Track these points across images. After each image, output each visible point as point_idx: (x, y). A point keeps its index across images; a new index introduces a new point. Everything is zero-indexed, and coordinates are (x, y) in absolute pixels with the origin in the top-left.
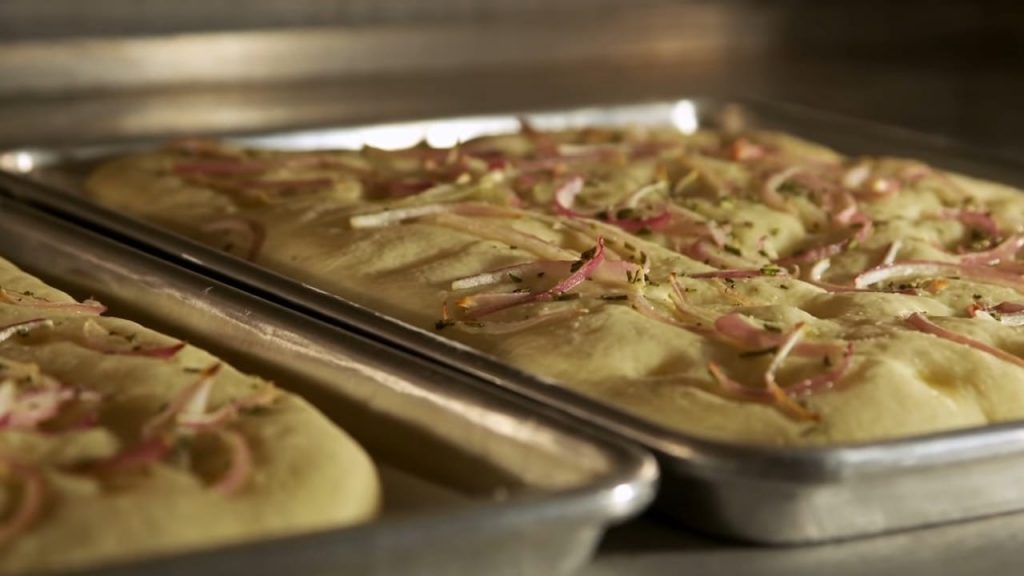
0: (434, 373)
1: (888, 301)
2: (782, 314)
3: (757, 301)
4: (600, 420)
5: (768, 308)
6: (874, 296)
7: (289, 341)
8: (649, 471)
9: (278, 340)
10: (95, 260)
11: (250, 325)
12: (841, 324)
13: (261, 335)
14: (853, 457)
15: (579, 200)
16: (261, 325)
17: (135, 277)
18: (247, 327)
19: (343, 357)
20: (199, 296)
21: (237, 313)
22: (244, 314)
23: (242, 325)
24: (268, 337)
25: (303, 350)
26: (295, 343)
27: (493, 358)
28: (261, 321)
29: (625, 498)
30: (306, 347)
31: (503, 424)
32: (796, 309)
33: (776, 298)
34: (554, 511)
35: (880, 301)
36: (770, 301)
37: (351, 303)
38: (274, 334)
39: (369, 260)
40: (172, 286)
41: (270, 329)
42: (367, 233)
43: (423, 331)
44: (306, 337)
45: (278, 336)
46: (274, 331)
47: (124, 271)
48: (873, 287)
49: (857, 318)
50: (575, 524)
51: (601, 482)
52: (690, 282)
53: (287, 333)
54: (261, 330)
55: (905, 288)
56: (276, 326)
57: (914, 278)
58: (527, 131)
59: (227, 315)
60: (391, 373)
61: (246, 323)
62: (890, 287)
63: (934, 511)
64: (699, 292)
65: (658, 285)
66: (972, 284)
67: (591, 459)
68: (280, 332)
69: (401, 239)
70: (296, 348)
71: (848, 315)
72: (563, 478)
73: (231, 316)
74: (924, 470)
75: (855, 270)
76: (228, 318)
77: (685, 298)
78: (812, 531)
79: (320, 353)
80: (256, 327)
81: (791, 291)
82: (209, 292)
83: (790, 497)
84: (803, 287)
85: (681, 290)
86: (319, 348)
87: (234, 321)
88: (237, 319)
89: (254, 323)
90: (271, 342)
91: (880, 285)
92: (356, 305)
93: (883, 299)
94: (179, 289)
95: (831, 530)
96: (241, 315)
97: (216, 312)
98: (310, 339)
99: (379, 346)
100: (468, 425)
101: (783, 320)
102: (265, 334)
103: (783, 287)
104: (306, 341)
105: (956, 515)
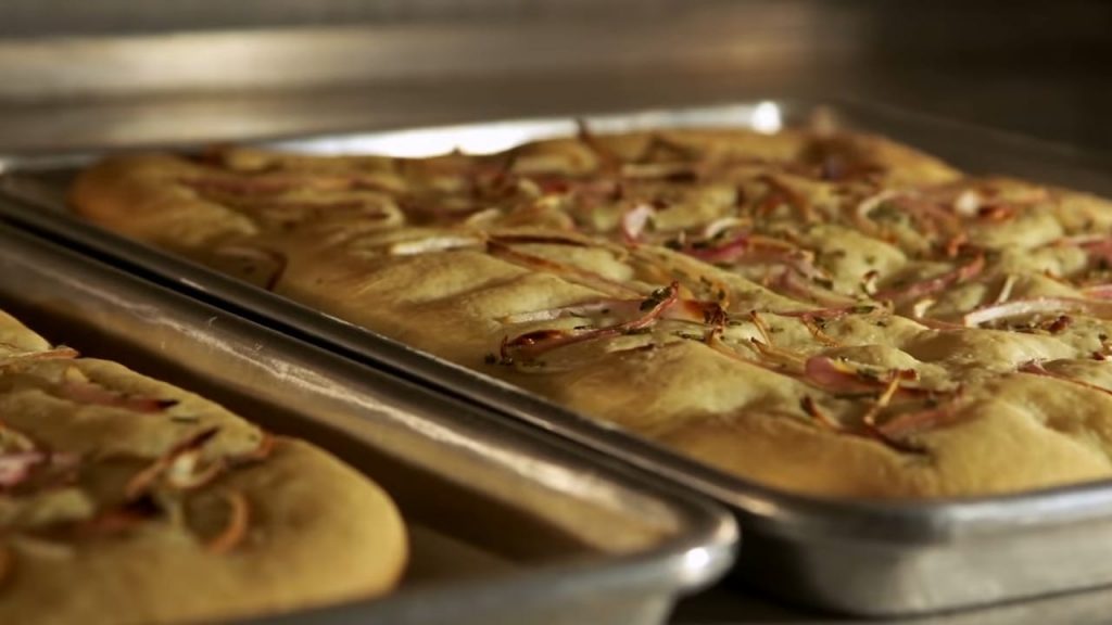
0: (477, 417)
1: (1003, 341)
2: (880, 355)
3: (853, 341)
4: (668, 471)
5: (865, 349)
6: (986, 335)
7: (306, 380)
8: (728, 532)
9: (294, 379)
10: (79, 285)
11: (261, 361)
12: (947, 369)
13: (274, 373)
14: (964, 514)
15: (649, 225)
16: (274, 361)
17: (127, 305)
18: (258, 363)
19: (371, 399)
20: (202, 328)
21: (245, 348)
22: (254, 348)
23: (251, 361)
24: (283, 376)
25: (323, 391)
26: (314, 382)
27: (543, 399)
28: (274, 357)
29: (699, 564)
30: (327, 387)
31: (557, 477)
32: (897, 350)
33: (873, 336)
34: (618, 579)
35: (993, 340)
36: (867, 341)
37: (378, 335)
38: (290, 372)
39: (408, 287)
40: (170, 315)
41: (284, 366)
42: (407, 259)
43: (462, 368)
44: (325, 376)
45: (294, 374)
46: (290, 369)
47: (114, 299)
48: (984, 325)
49: (967, 361)
50: (640, 595)
51: (669, 546)
52: (776, 319)
53: (303, 370)
54: (274, 367)
55: (1022, 325)
56: (291, 362)
57: (1031, 316)
58: (585, 137)
59: (234, 349)
60: (425, 417)
61: (256, 359)
62: (1003, 324)
63: (1060, 578)
64: (787, 331)
65: (739, 324)
66: (1099, 322)
67: (660, 518)
68: (296, 370)
69: (446, 265)
70: (315, 388)
71: (955, 357)
72: (627, 539)
73: (239, 351)
74: (1047, 529)
75: (965, 305)
76: (235, 354)
77: (771, 339)
78: (917, 602)
79: (343, 393)
80: (268, 363)
81: (890, 329)
82: (214, 322)
83: (891, 562)
84: (904, 323)
85: (766, 330)
86: (343, 389)
87: (242, 357)
88: (246, 354)
89: (265, 358)
90: (286, 383)
91: (993, 323)
92: (385, 338)
93: (995, 337)
94: (179, 319)
95: (939, 600)
96: (250, 349)
97: (223, 346)
98: (331, 378)
99: (411, 385)
100: (515, 478)
101: (882, 363)
102: (279, 372)
103: (880, 324)
104: (326, 381)
105: (1086, 582)
